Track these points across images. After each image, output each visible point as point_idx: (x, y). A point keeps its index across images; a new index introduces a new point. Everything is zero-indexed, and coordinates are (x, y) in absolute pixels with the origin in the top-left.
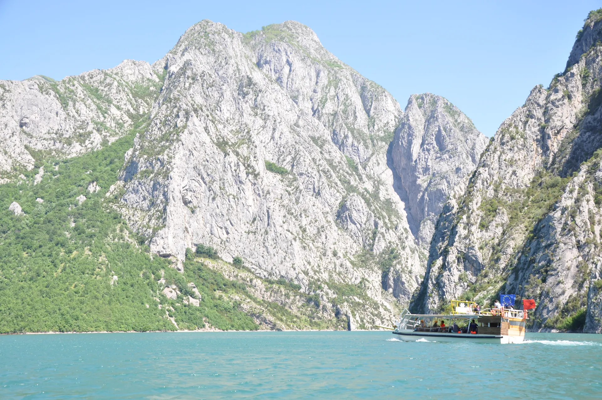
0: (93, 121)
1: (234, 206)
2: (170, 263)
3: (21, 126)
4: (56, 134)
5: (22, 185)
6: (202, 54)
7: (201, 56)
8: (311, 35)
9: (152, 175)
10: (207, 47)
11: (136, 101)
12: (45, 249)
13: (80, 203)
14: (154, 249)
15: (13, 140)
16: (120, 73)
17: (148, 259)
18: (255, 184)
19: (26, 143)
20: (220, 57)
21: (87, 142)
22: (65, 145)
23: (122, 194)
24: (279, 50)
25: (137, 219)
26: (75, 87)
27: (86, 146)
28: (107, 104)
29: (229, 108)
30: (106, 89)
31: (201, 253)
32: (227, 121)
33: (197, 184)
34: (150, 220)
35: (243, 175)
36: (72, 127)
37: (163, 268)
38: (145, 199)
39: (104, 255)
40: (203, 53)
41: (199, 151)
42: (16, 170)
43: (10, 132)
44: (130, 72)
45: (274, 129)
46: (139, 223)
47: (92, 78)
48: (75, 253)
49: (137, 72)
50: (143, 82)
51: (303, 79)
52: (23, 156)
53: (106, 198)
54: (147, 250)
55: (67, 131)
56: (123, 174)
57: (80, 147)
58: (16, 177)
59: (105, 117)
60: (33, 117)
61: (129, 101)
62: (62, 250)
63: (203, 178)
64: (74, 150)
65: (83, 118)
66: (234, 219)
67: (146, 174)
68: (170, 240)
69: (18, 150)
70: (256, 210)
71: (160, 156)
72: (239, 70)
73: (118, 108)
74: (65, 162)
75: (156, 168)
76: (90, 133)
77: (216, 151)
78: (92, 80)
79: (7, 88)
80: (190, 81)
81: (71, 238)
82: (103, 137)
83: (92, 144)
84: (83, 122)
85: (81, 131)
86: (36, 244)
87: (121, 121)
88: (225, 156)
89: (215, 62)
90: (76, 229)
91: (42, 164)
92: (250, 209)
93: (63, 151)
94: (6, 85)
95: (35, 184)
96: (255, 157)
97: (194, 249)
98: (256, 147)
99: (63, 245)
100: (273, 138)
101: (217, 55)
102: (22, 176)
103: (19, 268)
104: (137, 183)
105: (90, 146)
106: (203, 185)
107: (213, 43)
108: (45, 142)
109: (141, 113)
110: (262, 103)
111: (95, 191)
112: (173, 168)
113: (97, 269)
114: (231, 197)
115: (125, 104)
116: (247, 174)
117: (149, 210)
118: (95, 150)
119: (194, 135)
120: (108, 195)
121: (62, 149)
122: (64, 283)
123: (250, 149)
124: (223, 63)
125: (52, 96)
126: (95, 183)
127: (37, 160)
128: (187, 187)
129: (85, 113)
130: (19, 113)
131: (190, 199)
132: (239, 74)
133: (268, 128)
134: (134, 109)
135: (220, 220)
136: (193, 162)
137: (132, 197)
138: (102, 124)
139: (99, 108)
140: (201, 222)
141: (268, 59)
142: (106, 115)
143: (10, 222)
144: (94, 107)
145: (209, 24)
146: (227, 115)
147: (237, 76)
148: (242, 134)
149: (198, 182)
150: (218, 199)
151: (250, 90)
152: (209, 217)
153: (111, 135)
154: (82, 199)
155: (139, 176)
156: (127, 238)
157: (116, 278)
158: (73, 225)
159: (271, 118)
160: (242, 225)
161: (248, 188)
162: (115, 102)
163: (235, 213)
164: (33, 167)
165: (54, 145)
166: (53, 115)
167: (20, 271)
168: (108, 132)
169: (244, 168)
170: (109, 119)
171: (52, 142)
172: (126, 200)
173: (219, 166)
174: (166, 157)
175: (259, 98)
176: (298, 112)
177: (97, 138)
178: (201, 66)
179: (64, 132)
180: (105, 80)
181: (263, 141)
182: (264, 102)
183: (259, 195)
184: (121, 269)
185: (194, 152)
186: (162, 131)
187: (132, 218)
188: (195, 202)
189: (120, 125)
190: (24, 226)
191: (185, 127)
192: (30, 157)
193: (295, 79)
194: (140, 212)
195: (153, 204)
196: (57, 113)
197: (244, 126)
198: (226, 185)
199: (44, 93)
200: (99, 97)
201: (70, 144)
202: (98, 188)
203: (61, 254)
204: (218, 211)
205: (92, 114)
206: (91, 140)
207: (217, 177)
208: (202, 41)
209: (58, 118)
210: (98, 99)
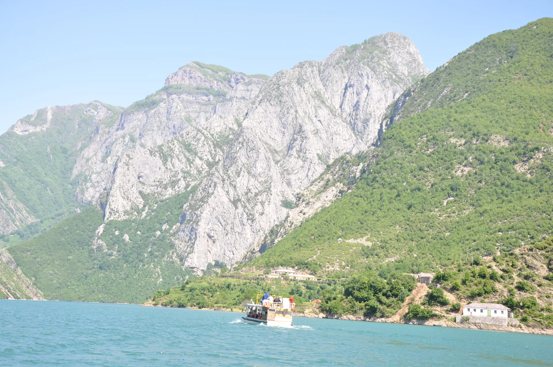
0: (183, 171)
1: (239, 239)
2: (193, 272)
3: (139, 178)
4: (158, 182)
5: (134, 219)
6: (271, 105)
7: (270, 107)
8: (408, 46)
9: (191, 223)
10: (276, 99)
11: (215, 151)
12: (134, 263)
13: (157, 236)
14: (186, 264)
15: (133, 190)
16: (209, 126)
17: (182, 270)
18: (252, 226)
19: (141, 189)
20: (284, 107)
21: (176, 187)
22: (163, 190)
23: (177, 232)
24: (362, 74)
25: (182, 247)
26: (174, 146)
27: (175, 190)
28: (194, 156)
29: (262, 165)
30: (196, 143)
31: (217, 265)
32: (259, 175)
33: (217, 226)
34: (187, 248)
35: (245, 221)
36: (168, 176)
37: (189, 274)
38: (187, 236)
39: (159, 267)
40: (273, 104)
41: (219, 208)
42: (132, 209)
43: (131, 185)
44: (216, 124)
45: (309, 169)
46: (182, 249)
47: (188, 135)
48: (147, 266)
49: (222, 124)
50: (226, 131)
51: (379, 101)
52: (138, 199)
53: (170, 233)
54: (183, 265)
55: (165, 180)
56: (180, 218)
57: (172, 191)
58: (132, 214)
59: (191, 167)
60: (145, 172)
61: (210, 152)
62: (141, 264)
63: (221, 223)
64: (168, 193)
65: (176, 169)
66: (238, 246)
67: (189, 221)
68: (195, 260)
69: (135, 196)
70: (252, 241)
71: (196, 212)
72: (296, 117)
73: (201, 159)
74: (162, 201)
75: (194, 219)
76: (180, 180)
77: (230, 206)
78: (188, 137)
79: (131, 157)
80: (241, 145)
81: (147, 258)
82: (187, 182)
83: (179, 188)
84: (176, 172)
85: (174, 179)
86: (131, 259)
87: (201, 169)
88: (236, 209)
89: (281, 111)
90: (150, 252)
91: (148, 204)
92: (248, 240)
93: (162, 193)
94: (131, 154)
95: (142, 218)
96: (269, 202)
97: (213, 263)
98: (271, 195)
99: (142, 261)
100: (307, 176)
101: (282, 106)
102: (136, 213)
103: (121, 273)
104: (184, 226)
105: (177, 189)
106: (221, 227)
107: (281, 95)
108: (152, 188)
109: (217, 160)
110: (305, 148)
111: (166, 229)
112: (201, 219)
113: (153, 275)
114: (237, 233)
115: (206, 155)
116: (248, 220)
117: (188, 242)
118: (180, 193)
119: (217, 198)
120: (171, 231)
121: (161, 192)
122: (137, 282)
123: (267, 196)
124: (286, 113)
125: (157, 157)
126: (166, 224)
127: (145, 201)
128: (211, 229)
129: (178, 166)
130: (137, 171)
131: (212, 235)
133: (305, 168)
134: (212, 158)
135: (230, 246)
136: (215, 214)
137: (181, 234)
138: (188, 173)
139: (188, 160)
140: (219, 248)
141: (352, 83)
142: (192, 165)
143: (123, 245)
144: (184, 160)
145: (283, 76)
146: (259, 170)
147: (295, 122)
148: (267, 184)
149: (218, 225)
150: (229, 235)
151: (299, 137)
152: (223, 245)
153: (193, 180)
154: (158, 233)
155: (186, 222)
156: (174, 258)
157: (161, 280)
158: (149, 250)
159: (308, 160)
160: (243, 250)
161: (248, 228)
162: (199, 155)
163: (238, 243)
164: (142, 206)
165: (157, 189)
166: (158, 169)
167: (121, 275)
168: (191, 178)
169: (246, 216)
170: (193, 168)
171: (156, 187)
172: (179, 235)
173: (232, 215)
174: (199, 213)
175: (303, 144)
176: (354, 141)
177: (182, 184)
178: (270, 115)
179: (164, 181)
180: (197, 135)
181: (301, 178)
182: (306, 147)
183: (254, 232)
184: (166, 275)
185: (216, 208)
186: (202, 195)
187: (180, 246)
188: (216, 237)
189: (200, 172)
190: (128, 249)
191: (213, 193)
192: (141, 200)
193: (370, 103)
194: (184, 243)
195: (190, 239)
196: (160, 168)
197: (270, 178)
198: (235, 226)
199: (153, 155)
200: (190, 151)
201: (166, 189)
202: (168, 227)
203: (140, 266)
204: (229, 242)
205: (183, 166)
206: (179, 185)
207: (230, 222)
208: (273, 94)
209: (161, 171)
210: (189, 152)
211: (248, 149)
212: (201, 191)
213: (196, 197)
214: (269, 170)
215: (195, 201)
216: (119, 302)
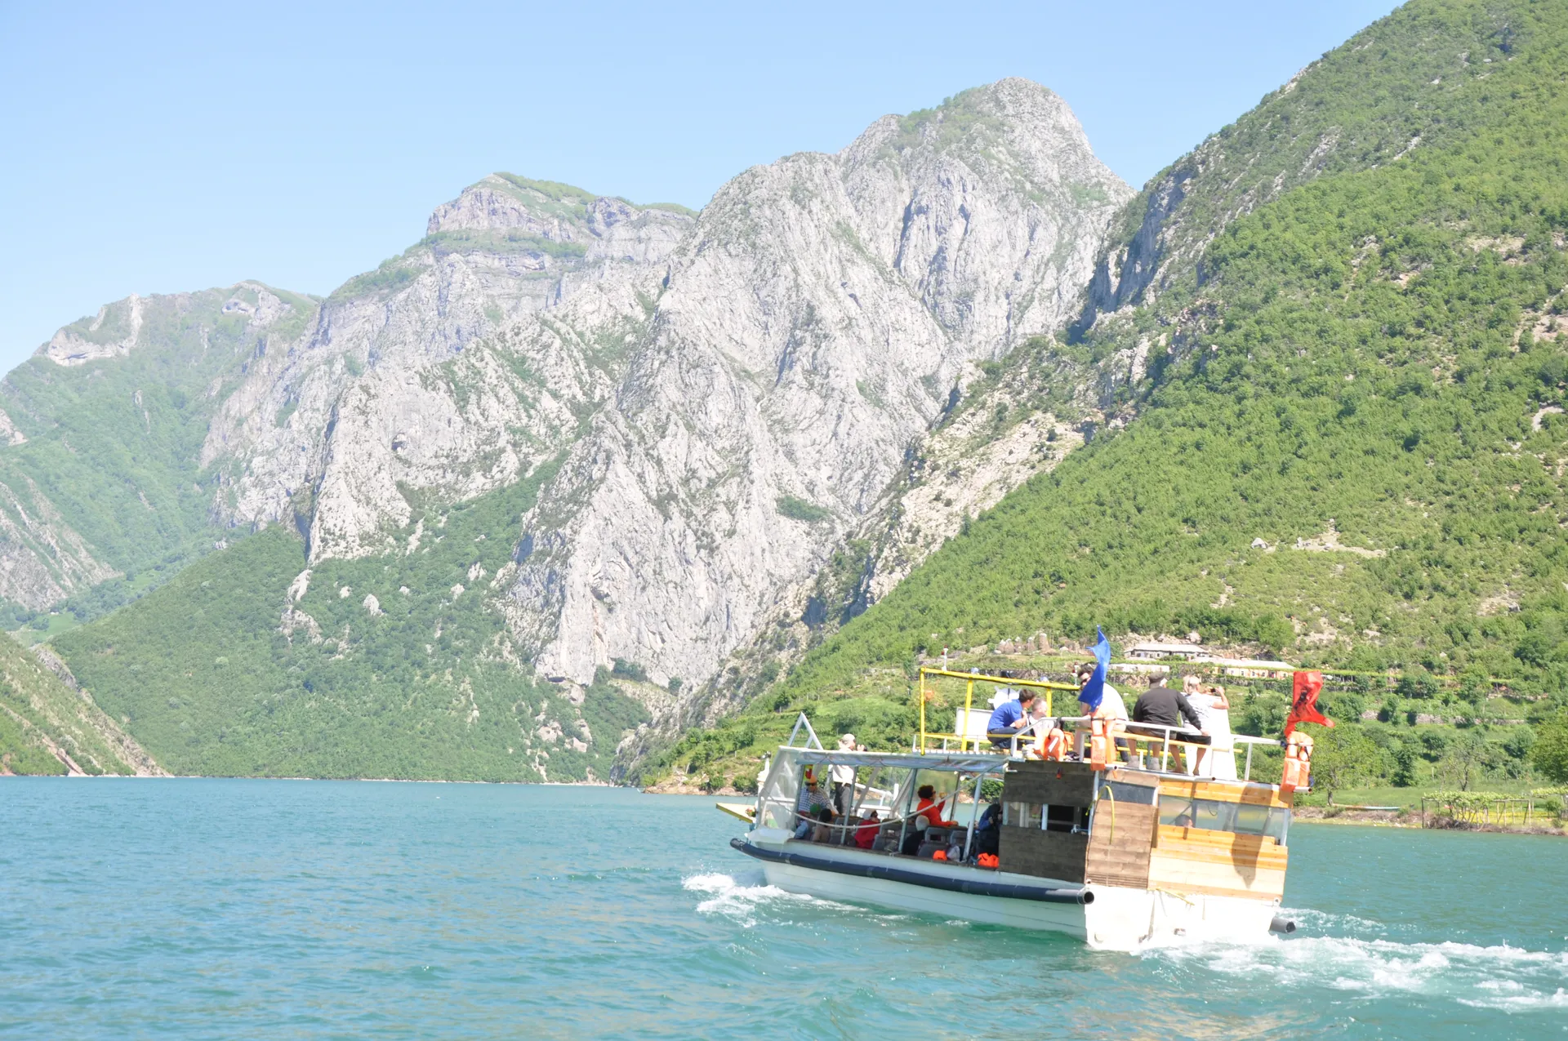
0: (510, 428)
1: (676, 600)
2: (560, 690)
3: (395, 447)
4: (447, 457)
5: (389, 556)
6: (730, 255)
7: (727, 260)
8: (1054, 113)
9: (549, 559)
10: (742, 240)
11: (591, 374)
12: (399, 672)
13: (456, 597)
14: (541, 670)
15: (380, 479)
16: (571, 313)
17: (529, 686)
18: (709, 564)
19: (400, 477)
20: (765, 260)
21: (495, 469)
22: (460, 477)
23: (510, 585)
24: (948, 181)
25: (525, 624)
26: (484, 363)
27: (492, 477)
28: (536, 388)
29: (721, 407)
30: (539, 357)
31: (620, 672)
32: (716, 432)
33: (618, 568)
34: (541, 626)
35: (691, 551)
36: (473, 442)
37: (548, 698)
38: (538, 594)
39: (468, 679)
40: (734, 253)
41: (622, 518)
42: (382, 529)
43: (376, 465)
44: (590, 308)
45: (839, 417)
46: (527, 630)
47: (517, 334)
48: (433, 677)
49: (605, 306)
50: (614, 325)
51: (995, 247)
52: (394, 504)
53: (489, 590)
54: (531, 672)
55: (465, 451)
56: (515, 550)
57: (483, 480)
58: (381, 542)
59: (530, 417)
60: (412, 431)
61: (578, 378)
62: (419, 672)
63: (626, 559)
64: (472, 486)
65: (493, 423)
66: (674, 620)
67: (543, 554)
68: (564, 658)
69: (387, 495)
70: (711, 604)
71: (560, 530)
72: (797, 286)
73: (555, 395)
74: (459, 508)
75: (555, 548)
76: (503, 451)
77: (651, 514)
78: (517, 339)
79: (373, 391)
80: (663, 356)
81: (432, 656)
82: (522, 456)
83: (502, 472)
84: (493, 430)
85: (488, 448)
86: (389, 661)
87: (557, 422)
88: (665, 521)
89: (755, 271)
90: (441, 640)
91: (422, 515)
92: (701, 603)
93: (457, 487)
94: (372, 386)
95: (408, 553)
96: (747, 502)
97: (611, 666)
98: (752, 482)
99: (420, 665)
100: (835, 434)
101: (759, 256)
102: (391, 540)
103: (364, 698)
104: (528, 569)
105: (498, 476)
106: (627, 568)
107: (755, 229)
108: (430, 473)
109: (597, 399)
110: (826, 362)
111: (477, 577)
112: (575, 550)
113: (454, 702)
114: (671, 585)
115: (569, 386)
116: (698, 548)
117: (542, 612)
118: (506, 484)
119: (614, 492)
120: (493, 584)
121: (456, 483)
122: (411, 720)
123: (742, 487)
124: (769, 275)
125: (441, 393)
126: (478, 565)
127: (414, 509)
128: (601, 574)
129: (495, 414)
130: (391, 429)
131: (606, 591)
132: (797, 296)
133: (827, 415)
134: (585, 394)
135: (652, 621)
136: (611, 534)
137: (521, 590)
138: (524, 431)
139: (522, 398)
140: (624, 625)
141: (923, 203)
142: (532, 412)
143: (363, 625)
144: (512, 399)
145: (756, 180)
146: (716, 419)
147: (794, 299)
148: (738, 456)
149: (619, 564)
150: (650, 591)
151: (808, 335)
152: (635, 618)
153: (537, 450)
154: (458, 589)
155: (532, 558)
156: (506, 654)
157: (476, 713)
158: (438, 634)
159: (836, 394)
160: (687, 629)
161: (699, 573)
162: (550, 385)
163: (675, 609)
164: (408, 521)
165: (444, 477)
166: (443, 424)
167: (365, 703)
168: (532, 446)
169: (694, 538)
170: (537, 421)
171: (441, 472)
172: (515, 594)
173: (655, 538)
174: (568, 531)
175: (820, 353)
176: (942, 347)
177: (510, 461)
178: (727, 280)
179: (460, 453)
180: (540, 335)
181: (818, 441)
182: (829, 360)
183: (715, 581)
184: (487, 701)
185: (614, 520)
186: (573, 484)
187: (519, 623)
188: (614, 596)
189: (554, 431)
190: (379, 633)
191: (602, 480)
192: (404, 504)
193: (972, 252)
194: (530, 614)
195: (547, 603)
196: (449, 422)
197: (744, 439)
198: (665, 566)
199: (429, 388)
200: (525, 375)
201: (467, 475)
202: (482, 573)
203: (417, 678)
204: (649, 607)
205: (509, 415)
206: (502, 464)
207: (650, 555)
208: (733, 226)
209: (451, 429)
210: (524, 379)
211: (684, 366)
212: (570, 474)
213: (557, 491)
214: (742, 419)
215: (556, 501)
216: (366, 777)
